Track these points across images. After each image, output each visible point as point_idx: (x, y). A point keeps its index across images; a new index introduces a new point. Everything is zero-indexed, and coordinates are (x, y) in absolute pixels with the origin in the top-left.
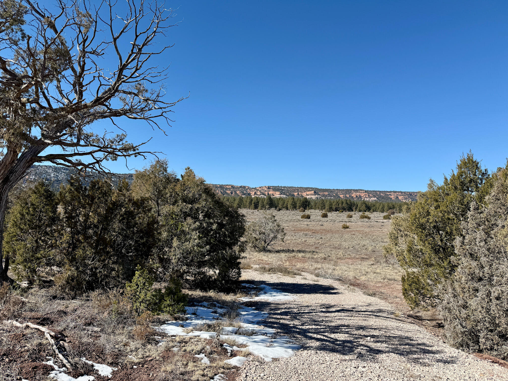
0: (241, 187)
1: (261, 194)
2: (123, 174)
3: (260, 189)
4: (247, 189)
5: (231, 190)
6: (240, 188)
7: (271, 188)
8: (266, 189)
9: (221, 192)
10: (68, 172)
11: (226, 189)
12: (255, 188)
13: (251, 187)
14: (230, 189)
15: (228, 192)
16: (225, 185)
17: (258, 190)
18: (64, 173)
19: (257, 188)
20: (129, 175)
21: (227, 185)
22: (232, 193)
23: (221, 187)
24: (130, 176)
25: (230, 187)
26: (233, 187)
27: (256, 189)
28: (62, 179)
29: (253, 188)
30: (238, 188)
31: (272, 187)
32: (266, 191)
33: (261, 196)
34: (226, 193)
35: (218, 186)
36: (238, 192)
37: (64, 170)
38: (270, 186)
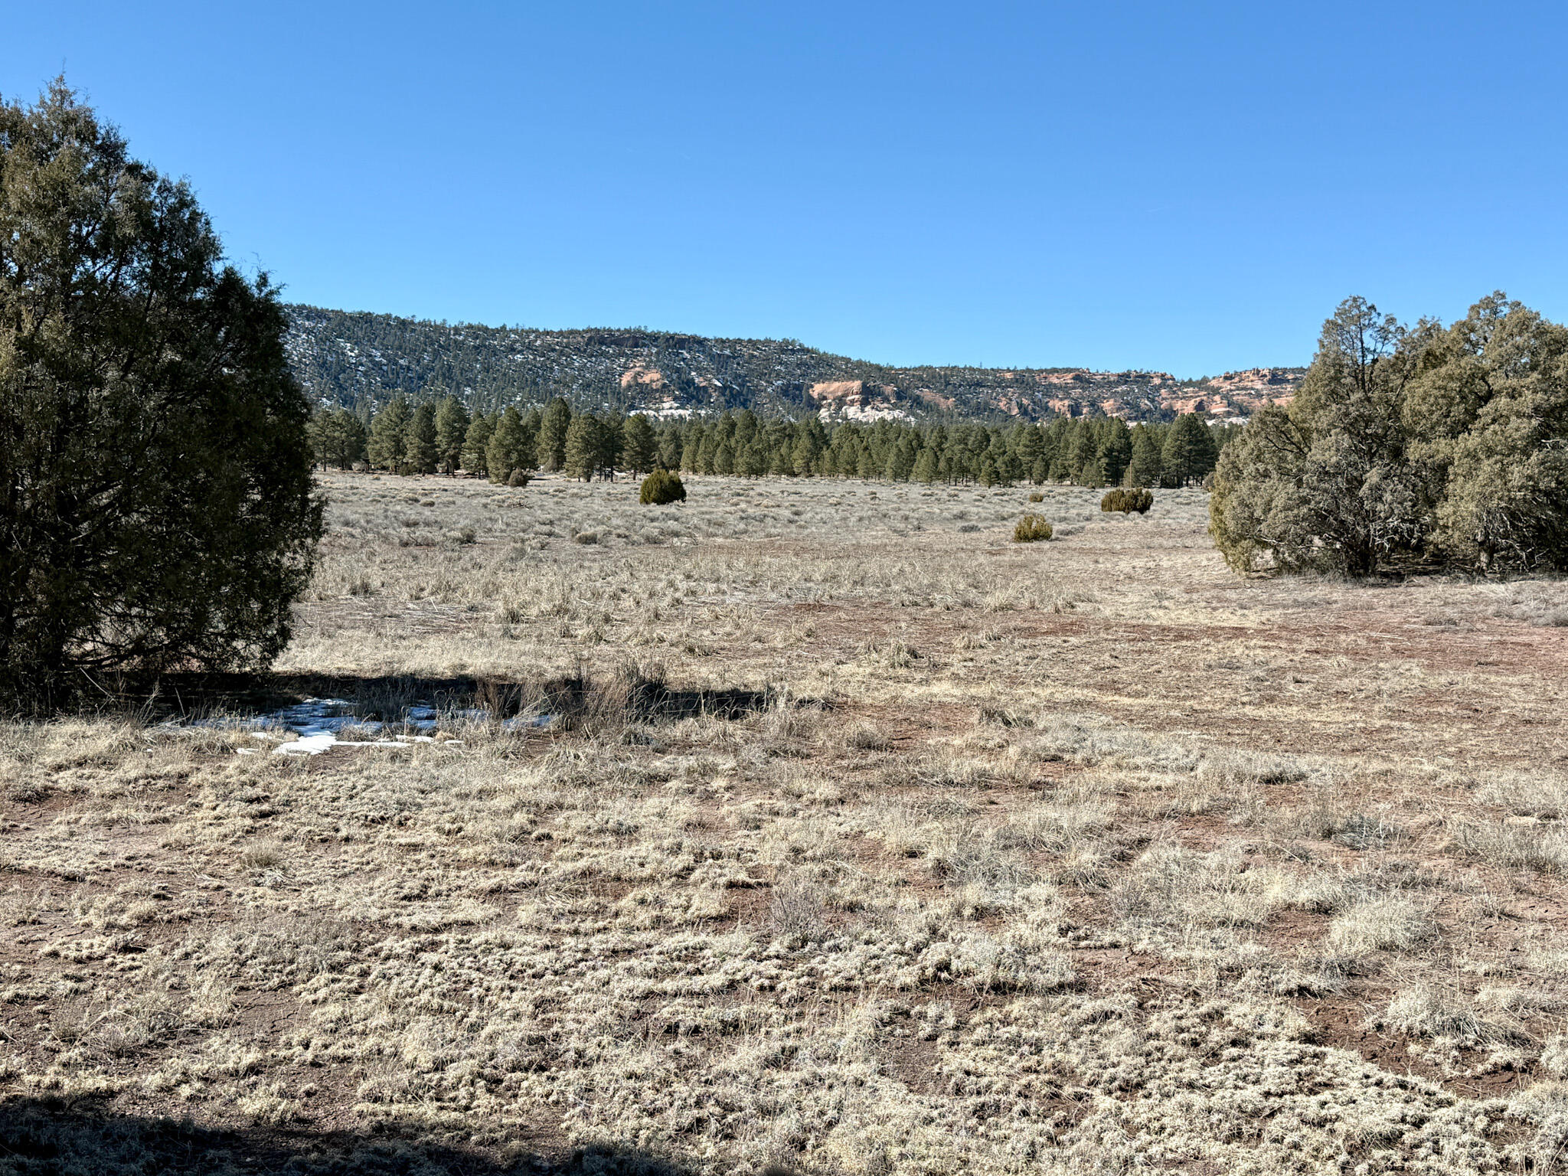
0: (1124, 378)
1: (1229, 414)
2: (561, 333)
3: (1227, 386)
4: (1158, 388)
5: (1076, 393)
6: (1118, 383)
7: (1290, 377)
8: (1259, 386)
9: (1020, 406)
10: (326, 328)
11: (1050, 390)
12: (1202, 384)
13: (1178, 378)
14: (1065, 389)
15: (1059, 405)
16: (1042, 371)
17: (1216, 391)
18: (308, 331)
19: (1214, 383)
20: (587, 336)
21: (1054, 371)
22: (1075, 411)
23: (1024, 380)
24: (590, 339)
25: (1069, 378)
26: (1082, 378)
27: (1207, 389)
28: (300, 361)
29: (1190, 383)
30: (1108, 383)
31: (1293, 371)
32: (1259, 395)
33: (1234, 420)
34: (1047, 409)
35: (1009, 376)
36: (1107, 405)
37: (308, 318)
38: (1285, 371)
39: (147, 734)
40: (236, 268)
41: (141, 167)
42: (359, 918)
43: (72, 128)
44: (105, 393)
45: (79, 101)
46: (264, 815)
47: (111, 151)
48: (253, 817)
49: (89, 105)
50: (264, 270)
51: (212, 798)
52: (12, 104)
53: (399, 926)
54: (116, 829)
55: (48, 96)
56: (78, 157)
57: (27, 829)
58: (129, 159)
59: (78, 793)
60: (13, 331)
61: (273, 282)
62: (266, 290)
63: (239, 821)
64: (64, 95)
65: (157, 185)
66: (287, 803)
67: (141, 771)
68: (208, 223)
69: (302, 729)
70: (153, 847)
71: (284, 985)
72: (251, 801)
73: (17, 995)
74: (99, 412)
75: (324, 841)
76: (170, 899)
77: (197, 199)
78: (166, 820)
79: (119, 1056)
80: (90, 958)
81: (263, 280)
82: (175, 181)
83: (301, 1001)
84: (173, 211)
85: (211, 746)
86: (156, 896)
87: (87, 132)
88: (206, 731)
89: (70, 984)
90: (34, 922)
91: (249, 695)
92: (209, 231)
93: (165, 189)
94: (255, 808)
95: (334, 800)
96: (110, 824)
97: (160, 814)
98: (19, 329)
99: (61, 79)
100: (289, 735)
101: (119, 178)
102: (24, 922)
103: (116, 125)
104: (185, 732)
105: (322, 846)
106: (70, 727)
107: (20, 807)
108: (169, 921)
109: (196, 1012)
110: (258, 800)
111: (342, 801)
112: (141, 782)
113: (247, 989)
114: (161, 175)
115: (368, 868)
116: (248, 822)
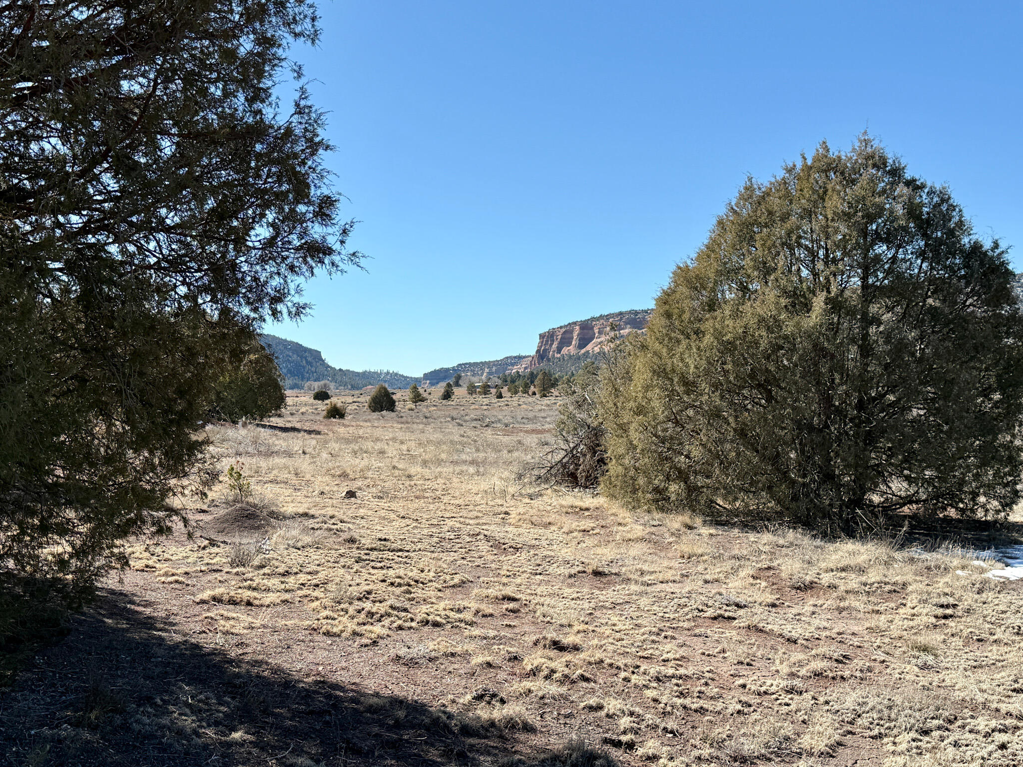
39: (898, 555)
40: (980, 239)
41: (915, 180)
42: (968, 698)
43: (870, 162)
44: (881, 329)
45: (876, 144)
46: (945, 617)
47: (896, 173)
48: (936, 617)
49: (882, 146)
50: (996, 237)
51: (915, 601)
52: (836, 153)
53: (997, 710)
54: (844, 614)
55: (857, 144)
56: (872, 180)
57: (789, 607)
58: (908, 176)
59: (833, 587)
60: (825, 293)
61: (1003, 246)
62: (998, 251)
63: (925, 619)
64: (867, 142)
65: (926, 191)
66: (968, 611)
67: (878, 579)
68: (960, 211)
69: (1010, 561)
70: (860, 629)
71: (880, 736)
72: (942, 606)
73: (702, 708)
74: (877, 341)
75: (979, 640)
76: (845, 663)
77: (952, 196)
78: (878, 612)
79: (736, 761)
80: (765, 693)
81: (996, 245)
82: (938, 187)
83: (885, 749)
84: (938, 205)
85: (938, 567)
86: (836, 660)
87: (880, 163)
88: (939, 556)
89: (739, 707)
90: (748, 664)
91: (986, 536)
92: (961, 216)
93: (931, 193)
94: (940, 612)
95: (1003, 612)
96: (840, 610)
97: (876, 608)
98: (829, 292)
99: (865, 133)
100: (1000, 565)
101: (901, 190)
102: (742, 663)
103: (899, 156)
104: (926, 556)
105: (977, 644)
106: (850, 546)
107: (794, 592)
108: (833, 678)
109: (806, 741)
110: (947, 606)
111: (1008, 614)
112: (876, 585)
113: (854, 734)
114: (929, 184)
115: (1000, 664)
116: (934, 620)
